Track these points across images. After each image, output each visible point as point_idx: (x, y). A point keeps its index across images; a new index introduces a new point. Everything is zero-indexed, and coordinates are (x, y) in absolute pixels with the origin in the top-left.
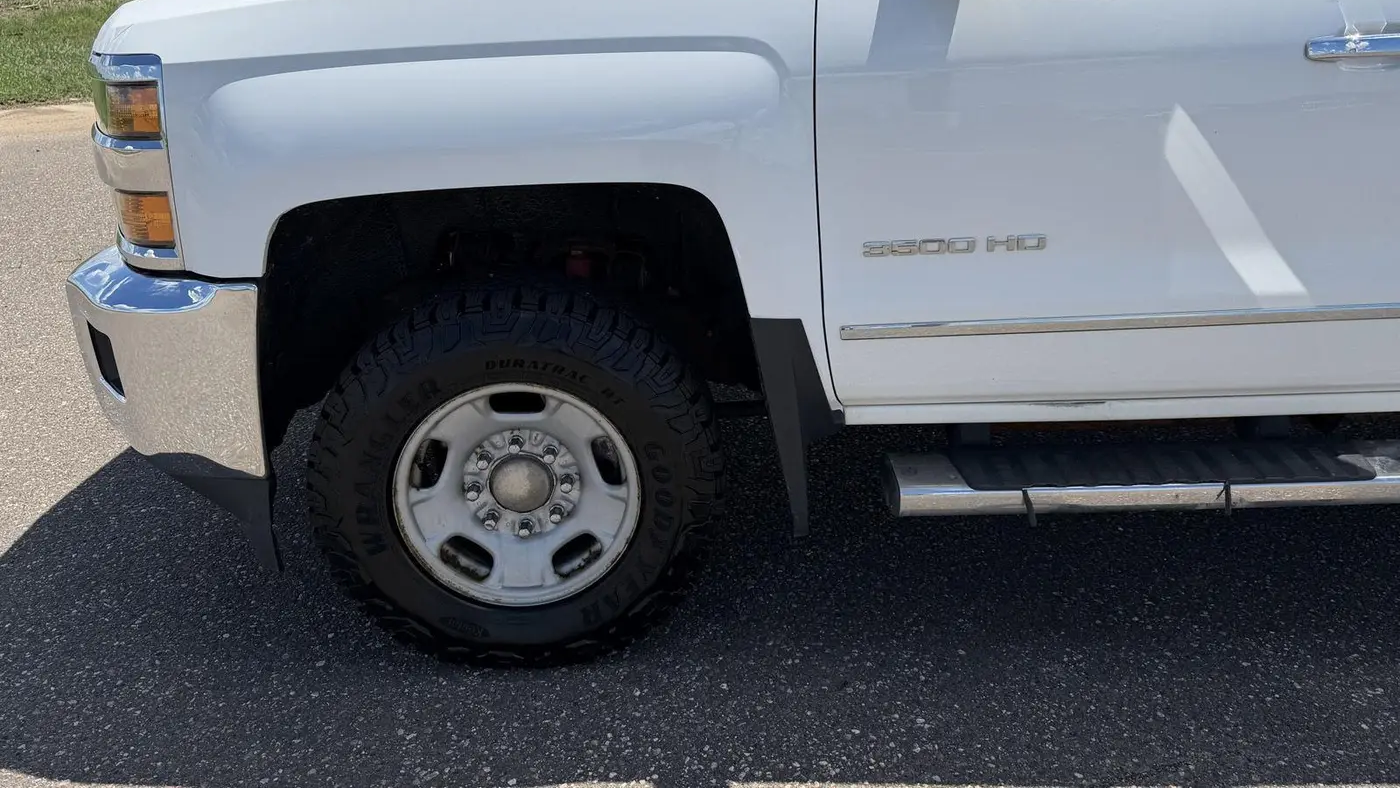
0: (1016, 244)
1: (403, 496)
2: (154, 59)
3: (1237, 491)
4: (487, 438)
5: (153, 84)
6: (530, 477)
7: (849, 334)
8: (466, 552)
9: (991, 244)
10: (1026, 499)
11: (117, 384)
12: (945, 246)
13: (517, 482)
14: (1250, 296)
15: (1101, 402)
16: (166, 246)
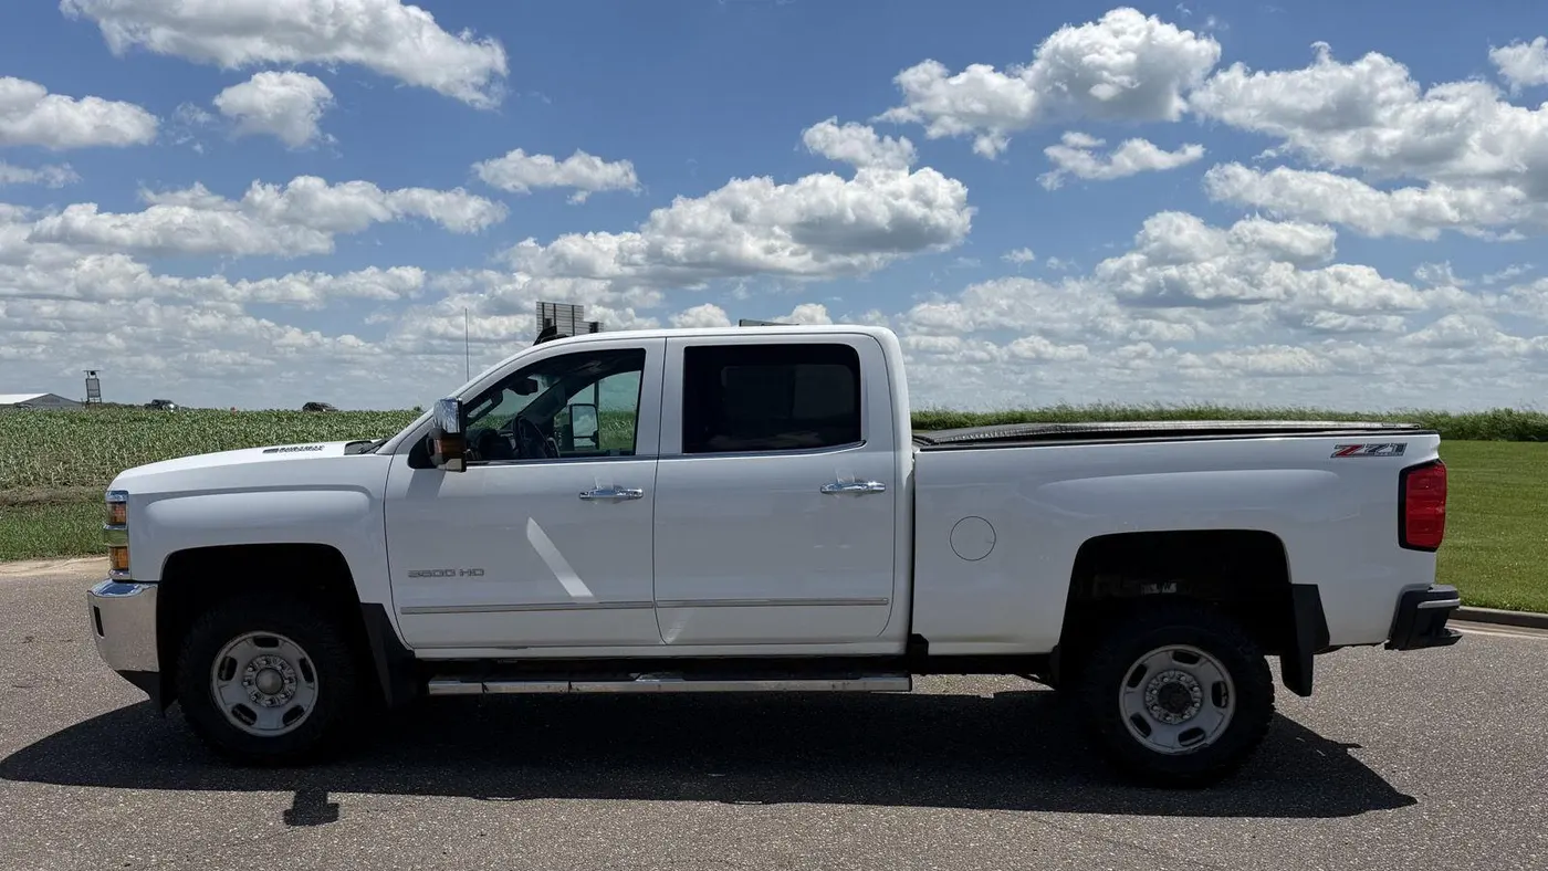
0: (472, 573)
1: (216, 683)
2: (125, 493)
3: (575, 685)
4: (254, 659)
5: (124, 502)
6: (273, 677)
7: (406, 611)
8: (243, 711)
9: (462, 573)
10: (484, 688)
11: (101, 633)
12: (443, 573)
13: (267, 680)
14: (570, 596)
15: (525, 647)
16: (125, 570)
